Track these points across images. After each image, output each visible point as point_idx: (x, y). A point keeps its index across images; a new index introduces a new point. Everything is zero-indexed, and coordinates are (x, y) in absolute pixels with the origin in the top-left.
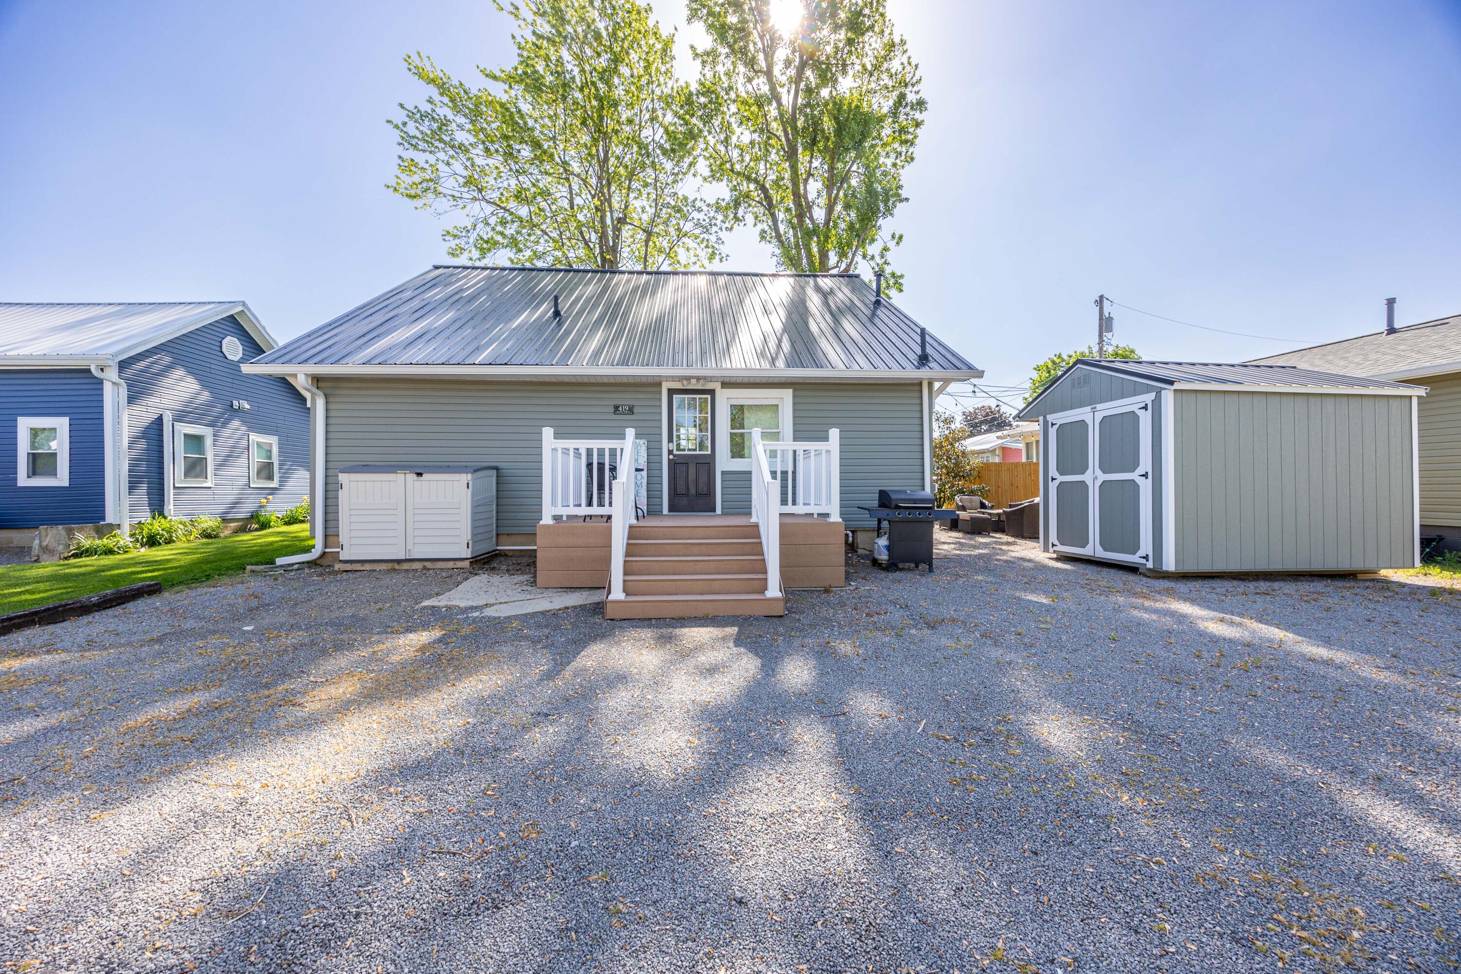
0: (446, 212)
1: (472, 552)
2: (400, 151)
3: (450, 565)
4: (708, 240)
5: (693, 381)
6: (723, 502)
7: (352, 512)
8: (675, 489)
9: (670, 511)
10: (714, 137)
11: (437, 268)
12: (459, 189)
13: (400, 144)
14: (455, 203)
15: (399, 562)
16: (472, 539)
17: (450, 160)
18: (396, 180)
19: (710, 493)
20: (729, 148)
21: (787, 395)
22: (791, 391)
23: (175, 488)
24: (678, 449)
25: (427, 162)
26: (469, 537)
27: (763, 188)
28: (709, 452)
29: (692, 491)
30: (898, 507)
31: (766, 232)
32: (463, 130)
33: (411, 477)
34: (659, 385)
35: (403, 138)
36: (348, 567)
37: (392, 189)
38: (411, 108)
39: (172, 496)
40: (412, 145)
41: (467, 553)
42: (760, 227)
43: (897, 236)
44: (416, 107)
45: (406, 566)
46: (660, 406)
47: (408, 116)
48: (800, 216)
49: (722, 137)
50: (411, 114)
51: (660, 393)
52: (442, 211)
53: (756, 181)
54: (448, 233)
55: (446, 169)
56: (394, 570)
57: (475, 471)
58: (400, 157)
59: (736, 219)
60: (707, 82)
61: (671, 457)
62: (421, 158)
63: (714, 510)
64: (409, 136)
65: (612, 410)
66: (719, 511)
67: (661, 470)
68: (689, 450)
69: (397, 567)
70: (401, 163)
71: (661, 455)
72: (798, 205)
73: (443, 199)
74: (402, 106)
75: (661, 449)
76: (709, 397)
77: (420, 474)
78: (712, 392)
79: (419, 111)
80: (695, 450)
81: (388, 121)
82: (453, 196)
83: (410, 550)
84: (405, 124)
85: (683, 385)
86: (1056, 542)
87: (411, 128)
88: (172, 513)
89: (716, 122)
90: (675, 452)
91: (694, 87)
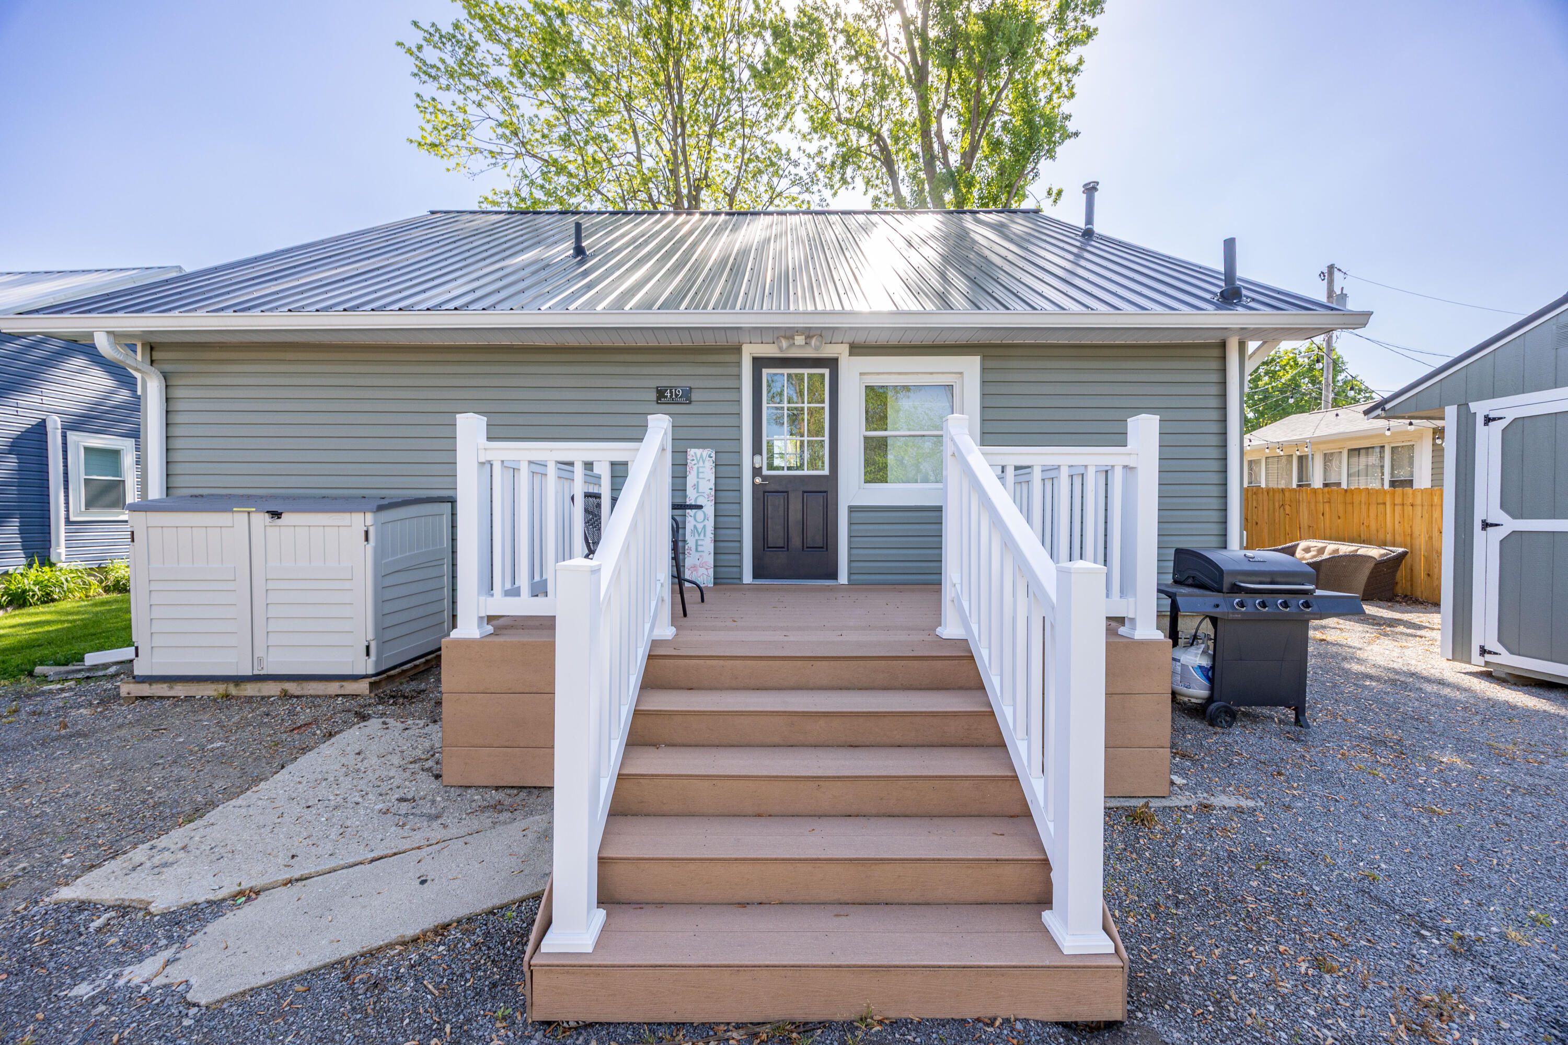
0: (482, 171)
1: (377, 663)
2: (415, 85)
3: (333, 688)
4: (809, 202)
5: (800, 340)
6: (850, 561)
7: (154, 586)
8: (765, 539)
9: (756, 576)
10: (816, 79)
11: (433, 213)
12: (498, 142)
13: (415, 75)
14: (493, 161)
15: (238, 680)
16: (377, 637)
17: (484, 101)
18: (421, 133)
19: (828, 545)
20: (836, 93)
21: (971, 365)
22: (977, 359)
23: (68, 522)
24: (771, 467)
25: (454, 103)
26: (370, 636)
27: (878, 138)
28: (826, 472)
29: (796, 541)
30: (1236, 589)
31: (879, 199)
32: (501, 65)
33: (261, 519)
34: (738, 350)
35: (420, 68)
36: (145, 690)
37: (416, 144)
38: (427, 26)
39: (63, 535)
40: (430, 76)
41: (367, 666)
42: (872, 193)
43: (1055, 191)
44: (433, 25)
45: (250, 690)
46: (739, 389)
47: (425, 39)
48: (930, 160)
49: (828, 78)
50: (428, 36)
51: (739, 364)
52: (477, 171)
53: (869, 129)
54: (486, 199)
55: (478, 111)
56: (227, 696)
57: (381, 508)
58: (418, 95)
59: (844, 181)
60: (807, 9)
61: (758, 480)
62: (447, 99)
63: (834, 576)
64: (425, 63)
65: (653, 396)
66: (843, 578)
67: (740, 503)
68: (789, 468)
69: (233, 691)
70: (420, 104)
71: (740, 478)
72: (927, 146)
73: (479, 155)
74: (415, 24)
75: (739, 465)
76: (826, 372)
77: (276, 515)
78: (832, 363)
79: (437, 30)
80: (801, 467)
81: (400, 44)
82: (491, 152)
83: (260, 660)
84: (420, 48)
85: (780, 348)
86: (1493, 644)
87: (431, 55)
88: (63, 558)
89: (820, 59)
90: (765, 472)
91: (792, 16)
